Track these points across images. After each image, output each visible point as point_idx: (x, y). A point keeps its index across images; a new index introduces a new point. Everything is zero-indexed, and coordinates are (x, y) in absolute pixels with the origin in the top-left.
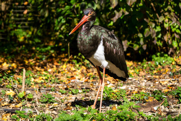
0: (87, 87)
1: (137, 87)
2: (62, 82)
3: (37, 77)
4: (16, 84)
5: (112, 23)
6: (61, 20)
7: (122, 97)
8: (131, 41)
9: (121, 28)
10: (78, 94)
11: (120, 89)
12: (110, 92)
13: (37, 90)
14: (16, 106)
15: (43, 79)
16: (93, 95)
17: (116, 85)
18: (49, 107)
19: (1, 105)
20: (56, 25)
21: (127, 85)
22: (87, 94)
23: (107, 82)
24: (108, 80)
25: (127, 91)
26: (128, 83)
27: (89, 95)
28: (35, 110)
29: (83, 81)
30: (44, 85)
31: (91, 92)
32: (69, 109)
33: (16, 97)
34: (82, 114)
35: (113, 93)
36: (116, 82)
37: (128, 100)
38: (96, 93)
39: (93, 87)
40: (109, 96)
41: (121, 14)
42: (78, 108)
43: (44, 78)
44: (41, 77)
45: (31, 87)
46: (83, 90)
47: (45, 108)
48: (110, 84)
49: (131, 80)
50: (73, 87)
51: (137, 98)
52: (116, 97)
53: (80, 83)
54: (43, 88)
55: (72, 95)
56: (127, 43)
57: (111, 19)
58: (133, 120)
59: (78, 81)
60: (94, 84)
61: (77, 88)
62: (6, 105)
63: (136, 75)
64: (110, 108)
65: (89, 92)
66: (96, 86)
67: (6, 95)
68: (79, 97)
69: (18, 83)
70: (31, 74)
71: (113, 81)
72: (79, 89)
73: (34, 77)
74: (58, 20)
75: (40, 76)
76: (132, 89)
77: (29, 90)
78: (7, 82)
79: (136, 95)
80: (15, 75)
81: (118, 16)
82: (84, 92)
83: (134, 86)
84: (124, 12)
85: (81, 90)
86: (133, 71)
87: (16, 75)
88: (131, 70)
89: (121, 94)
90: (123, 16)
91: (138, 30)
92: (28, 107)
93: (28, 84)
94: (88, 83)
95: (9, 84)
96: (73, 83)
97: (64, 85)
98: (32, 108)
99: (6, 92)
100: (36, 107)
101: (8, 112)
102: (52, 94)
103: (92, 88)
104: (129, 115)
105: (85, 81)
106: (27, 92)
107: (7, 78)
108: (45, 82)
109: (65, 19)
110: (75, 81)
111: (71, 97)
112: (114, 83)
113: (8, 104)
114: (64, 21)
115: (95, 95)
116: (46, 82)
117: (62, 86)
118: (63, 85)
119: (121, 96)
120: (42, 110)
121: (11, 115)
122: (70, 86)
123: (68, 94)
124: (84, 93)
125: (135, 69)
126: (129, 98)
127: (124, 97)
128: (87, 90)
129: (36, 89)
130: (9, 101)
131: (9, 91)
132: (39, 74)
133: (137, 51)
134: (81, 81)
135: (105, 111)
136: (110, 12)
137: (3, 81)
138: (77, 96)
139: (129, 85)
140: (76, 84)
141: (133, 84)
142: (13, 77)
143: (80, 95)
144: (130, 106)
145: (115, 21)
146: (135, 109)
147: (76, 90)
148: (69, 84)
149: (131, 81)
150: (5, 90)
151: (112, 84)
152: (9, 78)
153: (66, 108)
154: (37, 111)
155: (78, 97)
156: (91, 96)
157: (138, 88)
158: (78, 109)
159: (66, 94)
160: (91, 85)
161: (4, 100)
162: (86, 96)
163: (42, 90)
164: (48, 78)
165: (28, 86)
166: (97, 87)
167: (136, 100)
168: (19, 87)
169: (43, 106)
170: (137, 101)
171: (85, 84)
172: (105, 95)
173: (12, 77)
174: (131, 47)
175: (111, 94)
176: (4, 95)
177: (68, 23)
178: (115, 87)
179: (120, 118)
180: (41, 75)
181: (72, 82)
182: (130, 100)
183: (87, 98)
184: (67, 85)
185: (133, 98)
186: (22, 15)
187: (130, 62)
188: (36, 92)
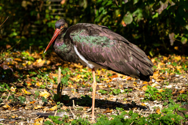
0: (129, 87)
1: (184, 85)
2: (103, 81)
3: (76, 75)
4: (52, 84)
5: (157, 15)
6: (102, 11)
7: (168, 97)
8: (178, 34)
9: (168, 19)
10: (120, 94)
11: (165, 88)
12: (154, 92)
13: (74, 91)
14: (51, 109)
15: (81, 77)
16: (136, 95)
17: (161, 84)
18: (87, 110)
19: (34, 108)
20: (96, 16)
21: (174, 84)
22: (130, 94)
23: (152, 81)
24: (153, 78)
25: (173, 90)
26: (174, 81)
27: (132, 96)
28: (72, 114)
29: (126, 80)
30: (83, 84)
31: (134, 92)
32: (109, 113)
33: (51, 99)
34: (122, 118)
35: (158, 93)
36: (162, 80)
37: (174, 101)
38: (139, 93)
39: (136, 86)
40: (153, 96)
41: (167, 5)
42: (119, 110)
43: (83, 76)
44: (80, 76)
45: (68, 86)
46: (125, 89)
47: (82, 111)
48: (155, 82)
49: (178, 77)
50: (115, 86)
51: (184, 99)
52: (161, 98)
53: (122, 82)
54: (81, 88)
55: (113, 96)
56: (175, 36)
57: (156, 11)
58: (178, 124)
59: (120, 79)
60: (138, 83)
61: (119, 88)
62: (39, 109)
63: (184, 72)
64: (154, 110)
65: (132, 92)
66: (140, 85)
67: (40, 97)
68: (121, 98)
69: (54, 82)
70: (68, 72)
71: (158, 79)
72: (121, 88)
73: (72, 75)
74: (98, 11)
75: (78, 74)
76: (179, 87)
77: (66, 90)
78: (41, 82)
79: (182, 96)
80: (50, 74)
81: (164, 8)
82: (126, 92)
83: (181, 85)
84: (170, 3)
85: (123, 90)
86: (180, 67)
87: (52, 73)
88: (179, 66)
89: (166, 95)
90: (169, 6)
91: (186, 22)
92: (63, 110)
93: (65, 84)
94: (131, 81)
95: (44, 84)
96: (115, 81)
97: (105, 84)
98: (68, 111)
99: (41, 93)
100: (72, 110)
101: (41, 117)
102: (91, 94)
103: (135, 88)
104: (174, 119)
105: (127, 80)
106: (64, 93)
107: (41, 77)
108: (83, 81)
109: (106, 10)
110: (116, 80)
111: (112, 98)
112: (159, 82)
113: (42, 107)
114: (105, 13)
115: (138, 95)
116: (85, 81)
117: (103, 86)
118: (103, 84)
119: (166, 96)
120: (79, 114)
121: (45, 120)
122: (111, 85)
123: (109, 95)
124: (126, 94)
125: (183, 65)
126: (175, 98)
127: (170, 98)
128: (130, 89)
129: (73, 89)
130: (43, 103)
131: (43, 91)
132: (77, 72)
133: (185, 44)
134: (123, 79)
135: (148, 114)
136: (154, 3)
137: (37, 80)
138: (119, 96)
139: (176, 83)
140: (118, 82)
141: (180, 82)
142: (49, 75)
143: (122, 95)
144: (175, 109)
145: (160, 12)
146: (181, 112)
147: (117, 90)
148: (110, 83)
149: (178, 79)
150: (39, 91)
151: (158, 83)
152: (44, 77)
153: (105, 111)
154: (73, 114)
155: (119, 98)
156: (134, 97)
157: (185, 87)
158: (119, 112)
159: (107, 95)
160: (135, 83)
161: (37, 103)
162: (128, 96)
163: (80, 90)
164: (87, 76)
165: (65, 86)
166: (140, 87)
167: (182, 101)
168: (55, 87)
169: (80, 109)
170: (184, 102)
171: (128, 83)
172: (149, 95)
173: (47, 76)
174: (178, 40)
175: (155, 95)
176: (38, 96)
177: (109, 15)
178: (160, 86)
179: (164, 122)
180: (79, 72)
181: (113, 81)
182: (176, 101)
183: (130, 98)
184: (108, 84)
185: (180, 98)
186: (59, 5)
187: (178, 57)
188: (73, 93)
